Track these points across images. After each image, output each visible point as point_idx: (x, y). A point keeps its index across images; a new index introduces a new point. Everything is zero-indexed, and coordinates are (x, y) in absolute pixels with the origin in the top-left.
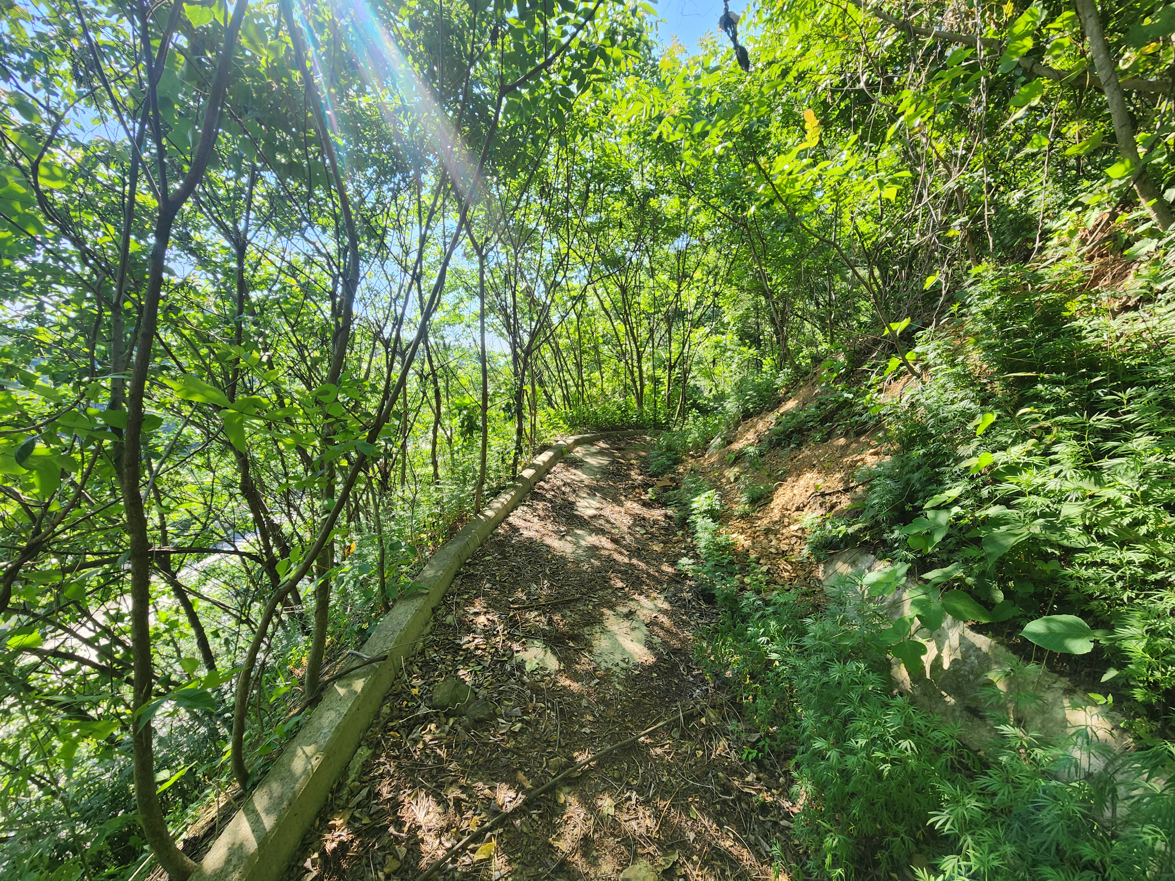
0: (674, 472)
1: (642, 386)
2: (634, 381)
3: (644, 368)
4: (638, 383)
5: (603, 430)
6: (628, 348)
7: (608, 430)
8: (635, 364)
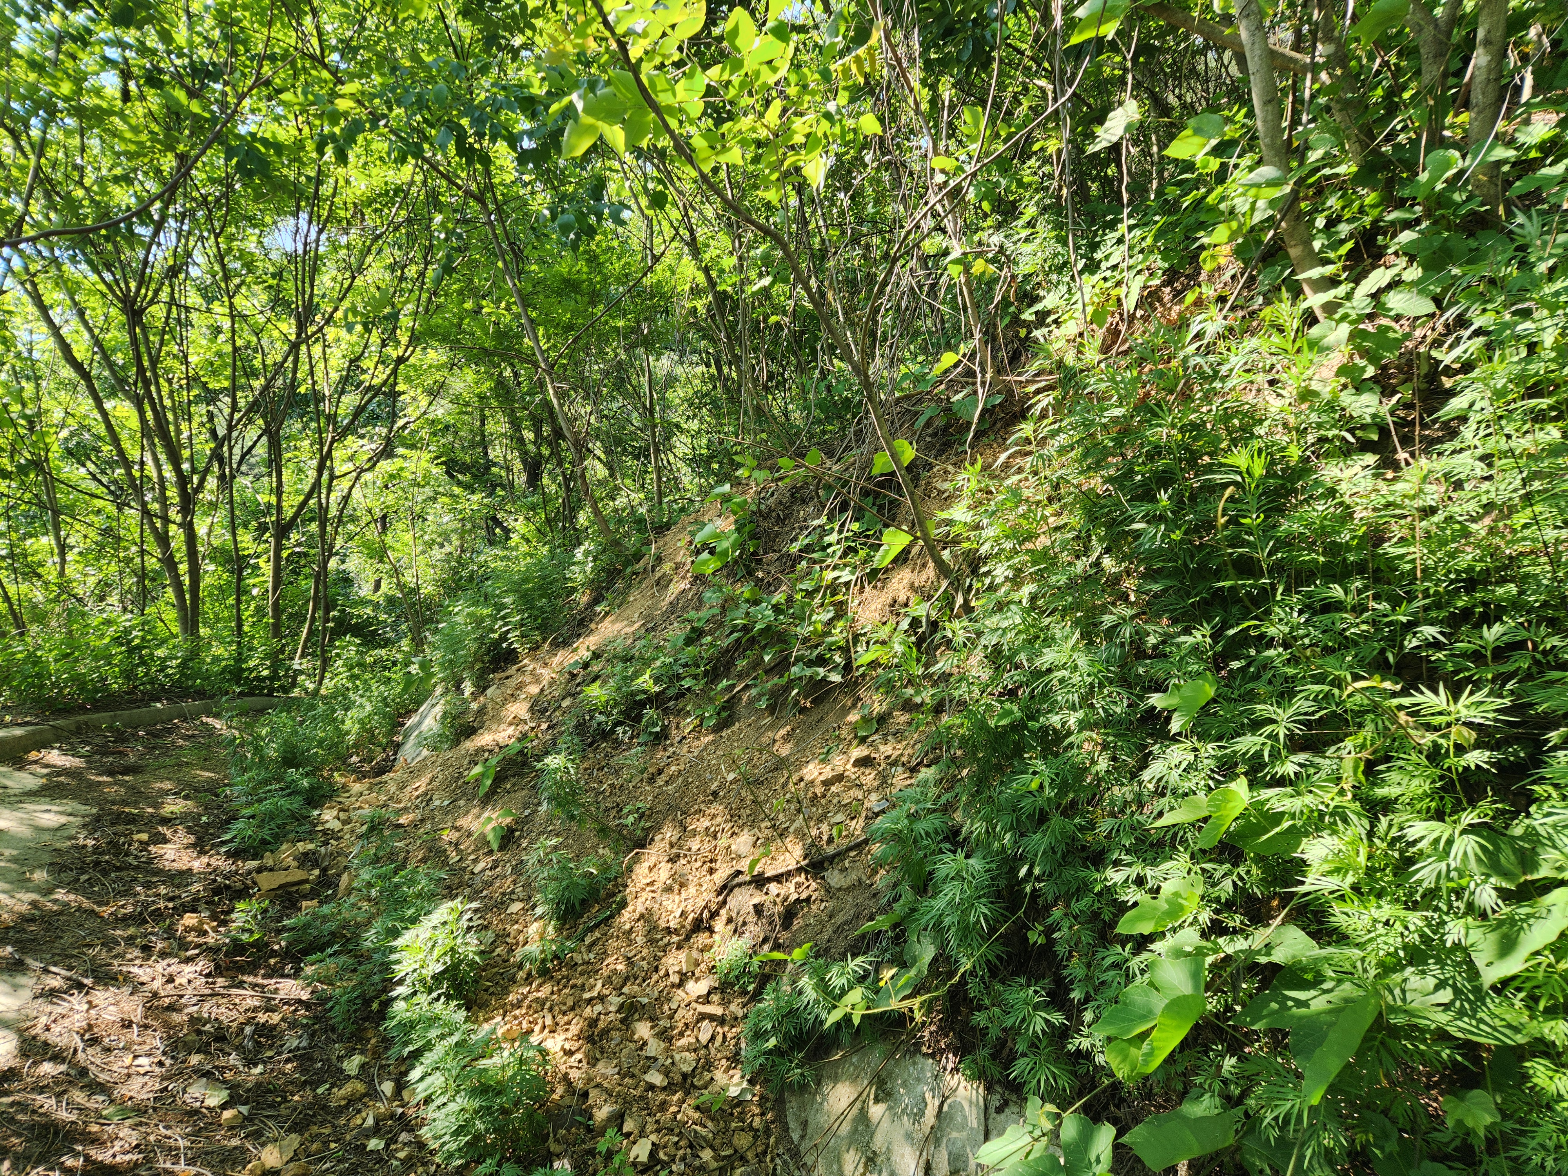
0: (311, 835)
1: (195, 573)
2: (169, 563)
3: (201, 528)
4: (183, 568)
5: (66, 710)
6: (151, 469)
7: (82, 709)
8: (174, 515)
